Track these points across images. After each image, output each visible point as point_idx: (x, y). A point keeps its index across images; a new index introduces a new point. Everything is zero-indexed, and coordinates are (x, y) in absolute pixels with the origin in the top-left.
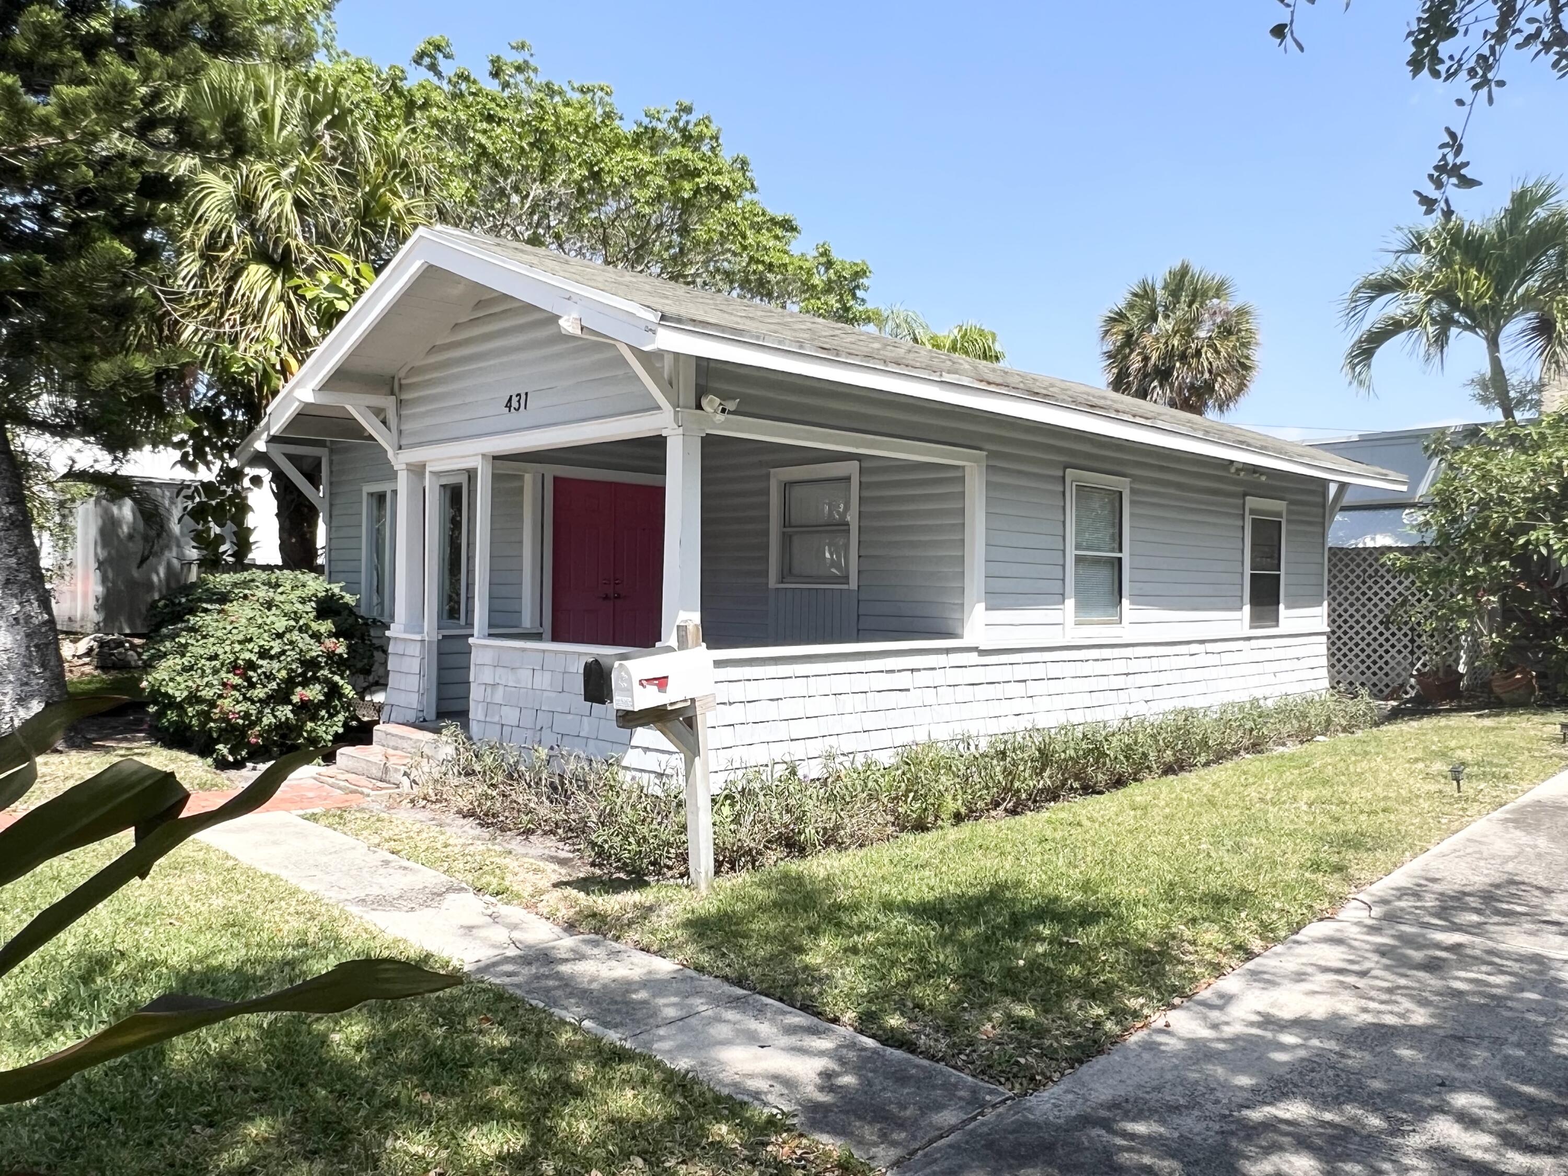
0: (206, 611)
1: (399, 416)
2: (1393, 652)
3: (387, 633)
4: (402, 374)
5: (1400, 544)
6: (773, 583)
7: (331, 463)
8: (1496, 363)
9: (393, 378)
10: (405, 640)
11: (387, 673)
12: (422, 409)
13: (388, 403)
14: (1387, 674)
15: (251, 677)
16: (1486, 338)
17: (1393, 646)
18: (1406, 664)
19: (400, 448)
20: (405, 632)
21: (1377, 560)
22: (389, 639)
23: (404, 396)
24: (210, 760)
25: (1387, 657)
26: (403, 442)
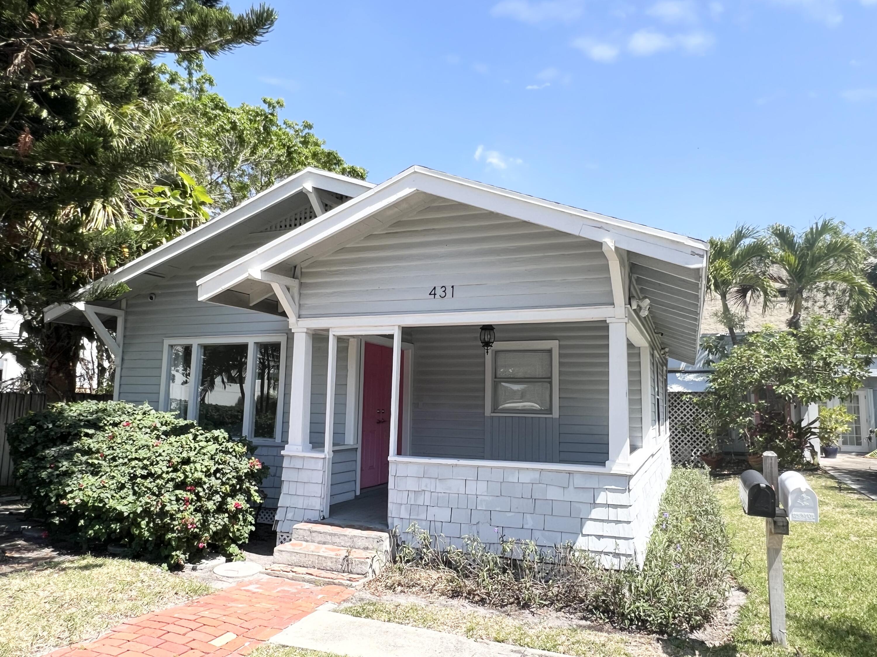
0: (87, 435)
1: (300, 294)
2: (682, 444)
3: (283, 453)
4: (304, 265)
5: (690, 391)
6: (488, 412)
7: (126, 321)
8: (725, 306)
9: (295, 267)
10: (303, 458)
11: (281, 482)
12: (329, 291)
13: (294, 283)
14: (679, 455)
15: (199, 492)
16: (721, 294)
17: (682, 441)
18: (689, 450)
19: (299, 317)
20: (303, 451)
21: (678, 398)
22: (283, 456)
23: (304, 280)
24: (165, 566)
25: (679, 447)
26: (303, 312)
